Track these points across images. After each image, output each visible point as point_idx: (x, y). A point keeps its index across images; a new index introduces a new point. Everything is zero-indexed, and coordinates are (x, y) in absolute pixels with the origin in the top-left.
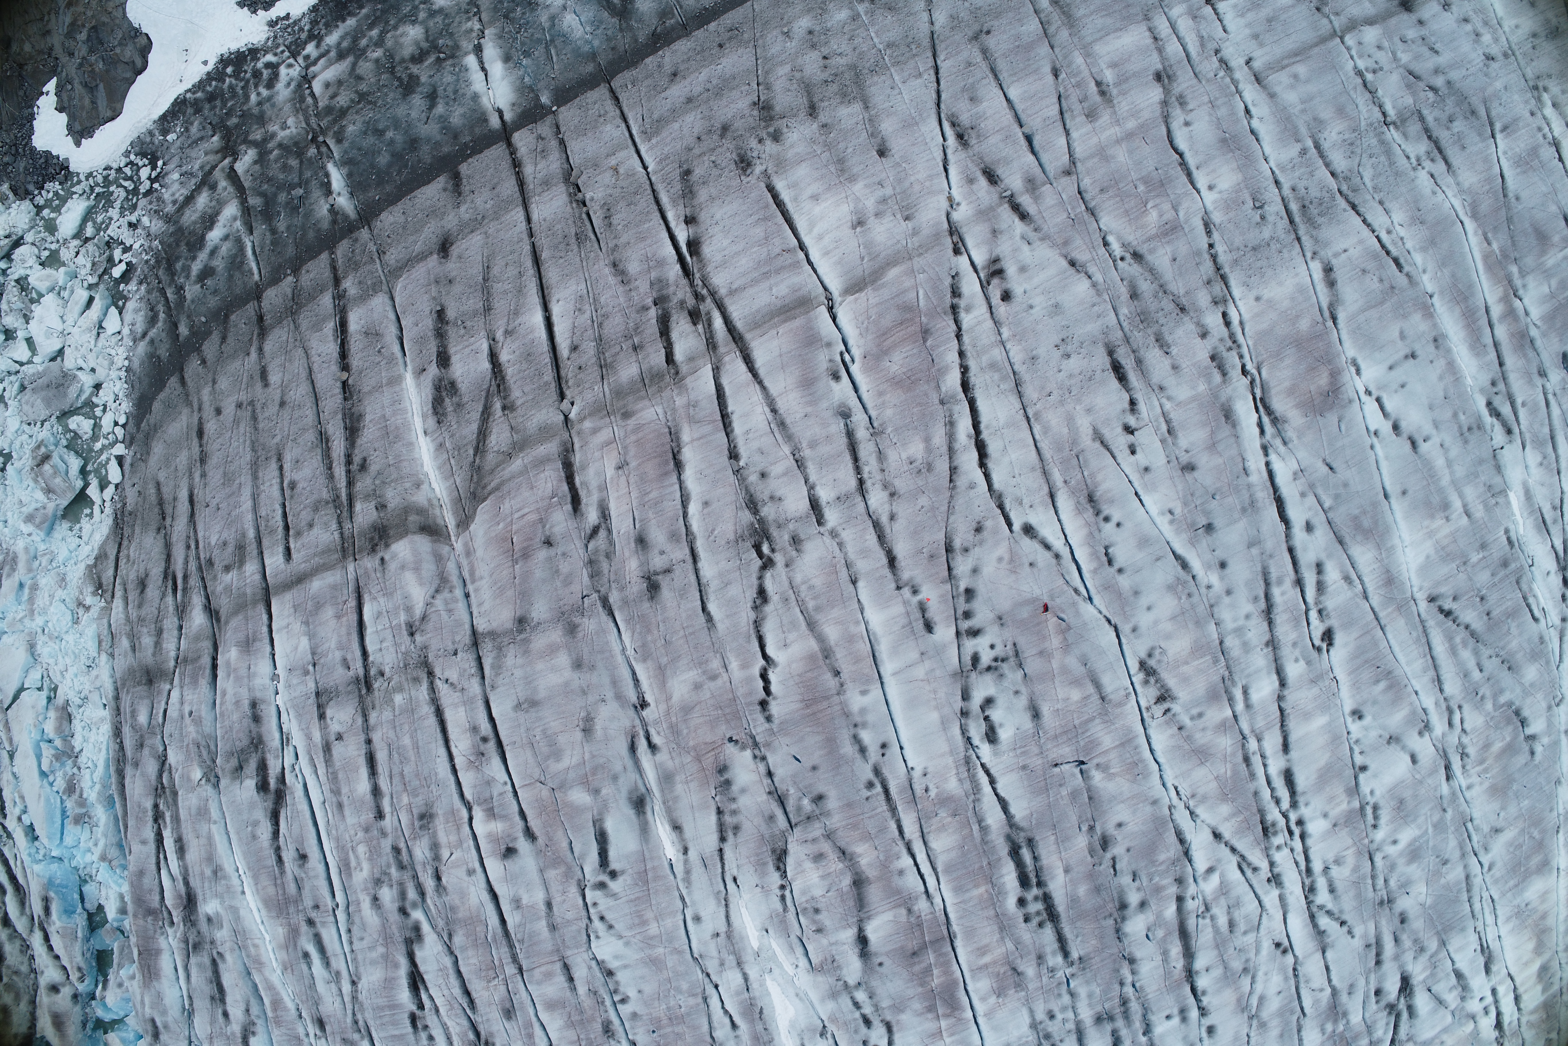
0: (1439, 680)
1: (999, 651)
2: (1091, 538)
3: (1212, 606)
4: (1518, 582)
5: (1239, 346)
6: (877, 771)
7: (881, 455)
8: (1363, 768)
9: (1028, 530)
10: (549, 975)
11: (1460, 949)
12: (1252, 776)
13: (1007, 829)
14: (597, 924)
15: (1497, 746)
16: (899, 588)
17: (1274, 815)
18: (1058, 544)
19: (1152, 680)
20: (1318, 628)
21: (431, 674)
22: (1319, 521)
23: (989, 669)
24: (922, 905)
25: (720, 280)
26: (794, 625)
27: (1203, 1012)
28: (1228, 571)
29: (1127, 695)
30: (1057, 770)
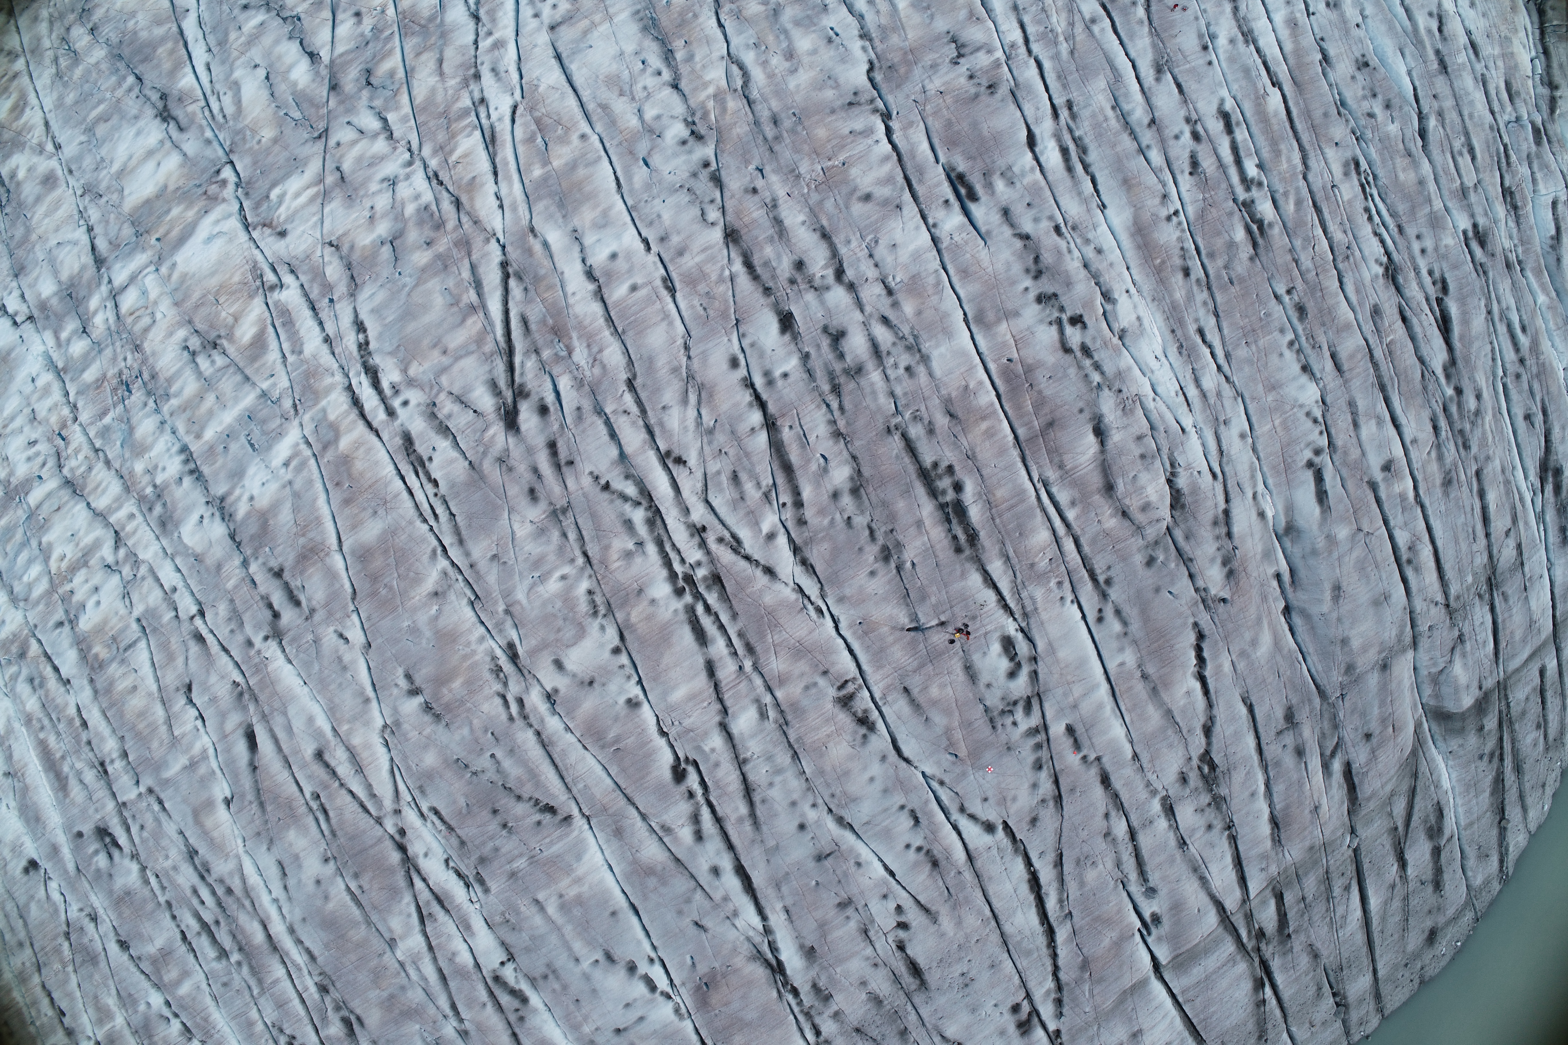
0: (544, 744)
1: (1009, 721)
2: (934, 831)
3: (808, 789)
4: (463, 843)
5: (802, 1011)
6: (1104, 596)
7: (1118, 865)
8: (616, 651)
9: (989, 828)
10: (1351, 357)
11: (452, 461)
12: (740, 635)
13: (984, 558)
14: (1318, 413)
15: (457, 684)
16: (1098, 759)
17: (712, 598)
18: (964, 823)
19: (860, 714)
20: (693, 780)
21: (1447, 606)
22: (704, 878)
23: (1015, 703)
24: (1052, 474)
25: (1242, 967)
26: (1183, 711)
27: (748, 383)
28: (796, 823)
29: (884, 697)
30: (943, 619)
